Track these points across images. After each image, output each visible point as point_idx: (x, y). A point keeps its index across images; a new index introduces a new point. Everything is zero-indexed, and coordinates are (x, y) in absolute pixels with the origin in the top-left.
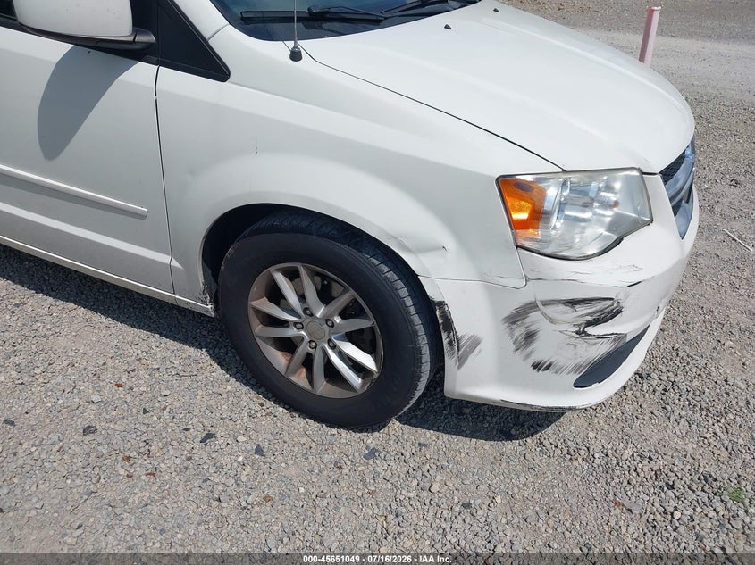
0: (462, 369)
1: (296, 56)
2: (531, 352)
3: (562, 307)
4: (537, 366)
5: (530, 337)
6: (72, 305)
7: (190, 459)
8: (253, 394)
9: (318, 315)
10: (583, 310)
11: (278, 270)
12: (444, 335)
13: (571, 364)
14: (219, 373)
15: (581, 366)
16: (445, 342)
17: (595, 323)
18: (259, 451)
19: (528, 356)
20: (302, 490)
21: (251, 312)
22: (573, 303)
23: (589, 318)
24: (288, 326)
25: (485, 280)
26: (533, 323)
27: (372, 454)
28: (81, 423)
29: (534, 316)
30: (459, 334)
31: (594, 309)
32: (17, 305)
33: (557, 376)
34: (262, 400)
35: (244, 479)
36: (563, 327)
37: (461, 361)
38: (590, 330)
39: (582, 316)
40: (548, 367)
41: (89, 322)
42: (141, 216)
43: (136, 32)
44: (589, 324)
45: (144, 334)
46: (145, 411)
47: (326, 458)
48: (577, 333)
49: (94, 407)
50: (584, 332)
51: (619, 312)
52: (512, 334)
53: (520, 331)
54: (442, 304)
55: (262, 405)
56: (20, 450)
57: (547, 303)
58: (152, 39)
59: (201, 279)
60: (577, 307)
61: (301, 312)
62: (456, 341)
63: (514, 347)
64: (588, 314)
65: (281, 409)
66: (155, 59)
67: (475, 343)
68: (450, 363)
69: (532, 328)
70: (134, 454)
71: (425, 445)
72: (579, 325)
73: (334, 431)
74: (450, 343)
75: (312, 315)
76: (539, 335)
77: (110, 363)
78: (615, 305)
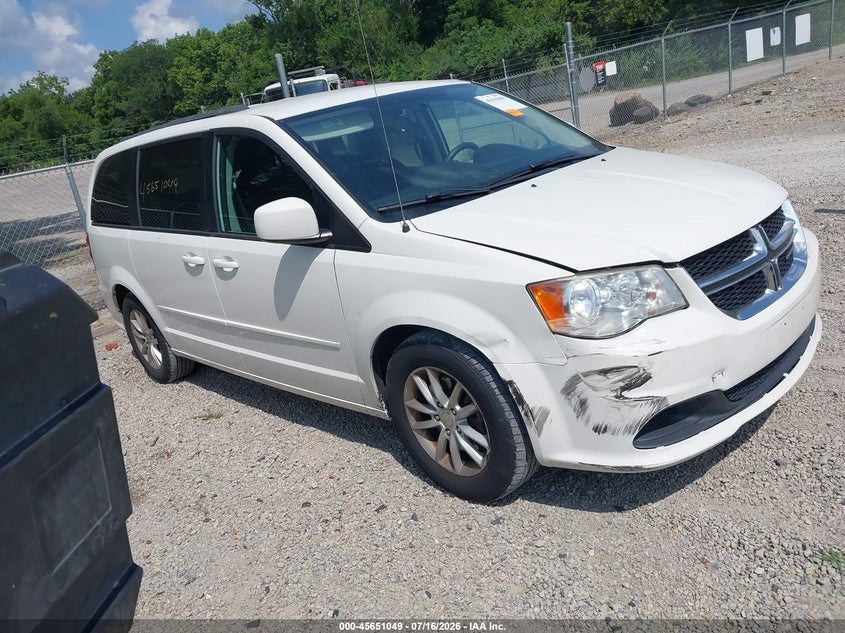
0: (542, 436)
1: (406, 229)
2: (589, 418)
3: (597, 377)
4: (597, 429)
5: (583, 404)
6: (312, 428)
7: (365, 522)
8: (421, 482)
9: (446, 406)
10: (614, 377)
11: (416, 374)
12: (520, 408)
13: (622, 426)
14: (400, 468)
15: (631, 427)
16: (522, 413)
17: (628, 387)
18: (414, 517)
19: (587, 421)
20: (437, 541)
21: (407, 410)
22: (605, 372)
23: (622, 384)
24: (430, 418)
25: (539, 361)
26: (582, 392)
27: (497, 521)
28: (302, 501)
29: (581, 386)
30: (531, 407)
31: (623, 376)
32: (279, 431)
33: (615, 437)
34: (426, 485)
35: (398, 533)
36: (605, 393)
37: (539, 429)
38: (625, 394)
39: (615, 382)
40: (605, 430)
41: (322, 440)
42: (336, 349)
43: (321, 232)
44: (623, 389)
45: (356, 444)
46: (344, 493)
47: (461, 522)
48: (616, 397)
49: (312, 491)
50: (621, 396)
51: (648, 378)
52: (570, 404)
53: (575, 401)
54: (511, 382)
55: (425, 488)
56: (263, 516)
57: (587, 374)
58: (330, 234)
59: (376, 390)
60: (608, 375)
61: (435, 406)
62: (529, 412)
63: (575, 415)
64: (620, 381)
65: (438, 491)
66: (333, 246)
67: (545, 414)
68: (531, 432)
69: (582, 397)
70: (330, 518)
71: (543, 516)
72: (616, 390)
73: (473, 505)
74: (526, 414)
75: (443, 407)
76: (589, 401)
77: (330, 465)
78: (642, 372)
